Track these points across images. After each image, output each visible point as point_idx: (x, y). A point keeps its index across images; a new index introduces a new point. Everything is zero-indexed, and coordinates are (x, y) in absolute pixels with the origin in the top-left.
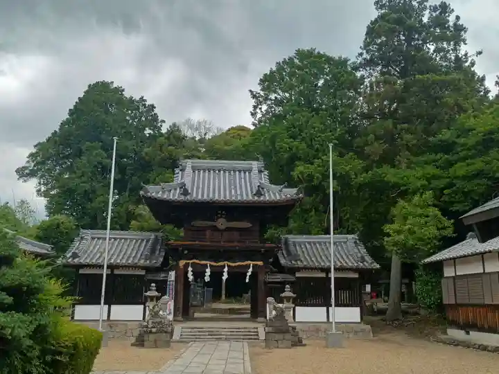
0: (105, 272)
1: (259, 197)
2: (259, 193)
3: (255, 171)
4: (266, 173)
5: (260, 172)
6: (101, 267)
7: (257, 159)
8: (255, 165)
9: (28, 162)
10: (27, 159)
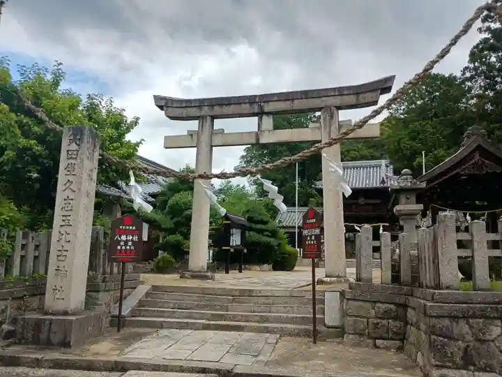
0: (297, 230)
1: (384, 184)
2: (383, 182)
3: (383, 167)
4: (391, 167)
5: (387, 166)
6: (294, 227)
7: (385, 159)
8: (383, 162)
9: (241, 162)
10: (240, 161)
